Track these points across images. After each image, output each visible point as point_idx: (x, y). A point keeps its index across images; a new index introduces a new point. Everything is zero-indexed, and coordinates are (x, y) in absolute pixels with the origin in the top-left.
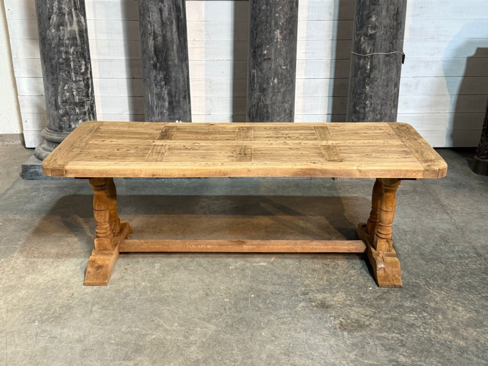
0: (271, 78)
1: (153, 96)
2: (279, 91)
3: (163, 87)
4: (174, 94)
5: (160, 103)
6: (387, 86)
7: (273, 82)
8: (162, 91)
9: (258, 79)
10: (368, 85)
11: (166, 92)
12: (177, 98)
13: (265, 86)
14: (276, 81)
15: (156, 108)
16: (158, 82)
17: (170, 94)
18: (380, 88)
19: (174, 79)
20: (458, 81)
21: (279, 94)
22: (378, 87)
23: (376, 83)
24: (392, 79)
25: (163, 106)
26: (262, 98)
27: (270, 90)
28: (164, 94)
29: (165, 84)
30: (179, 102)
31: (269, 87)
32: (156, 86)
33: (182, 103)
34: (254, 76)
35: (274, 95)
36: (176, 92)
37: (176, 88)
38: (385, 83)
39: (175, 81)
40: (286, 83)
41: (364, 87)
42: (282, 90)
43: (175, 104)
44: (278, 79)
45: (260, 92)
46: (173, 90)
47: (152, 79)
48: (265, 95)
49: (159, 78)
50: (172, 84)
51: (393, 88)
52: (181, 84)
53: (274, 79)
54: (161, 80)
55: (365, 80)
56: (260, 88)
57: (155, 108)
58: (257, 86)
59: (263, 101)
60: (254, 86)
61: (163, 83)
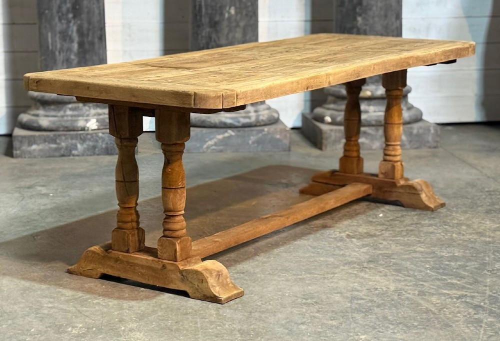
0: (225, 6)
1: (55, 35)
2: (237, 26)
3: (70, 22)
4: (85, 32)
5: (66, 45)
6: (386, 16)
7: (229, 13)
8: (68, 27)
9: (206, 9)
10: (360, 15)
11: (75, 29)
12: (90, 38)
13: (217, 18)
14: (233, 11)
15: (60, 52)
16: (63, 15)
17: (80, 31)
18: (377, 19)
19: (86, 10)
20: (484, 23)
21: (238, 29)
22: (373, 17)
23: (371, 13)
24: (391, 6)
25: (70, 50)
26: (214, 36)
27: (225, 23)
28: (72, 31)
29: (74, 17)
30: (92, 44)
31: (223, 20)
32: (60, 19)
33: (97, 46)
34: (200, 6)
35: (230, 31)
36: (89, 30)
37: (89, 23)
38: (382, 13)
39: (88, 13)
40: (247, 15)
41: (355, 19)
42: (242, 24)
43: (87, 46)
44: (236, 8)
45: (211, 27)
46: (86, 25)
47: (55, 10)
48: (217, 32)
49: (64, 9)
50: (84, 16)
51: (394, 20)
52: (96, 19)
53: (230, 8)
54: (68, 11)
55: (354, 9)
56: (210, 22)
57: (57, 53)
58: (205, 20)
59: (215, 41)
60: (201, 20)
61: (71, 16)
